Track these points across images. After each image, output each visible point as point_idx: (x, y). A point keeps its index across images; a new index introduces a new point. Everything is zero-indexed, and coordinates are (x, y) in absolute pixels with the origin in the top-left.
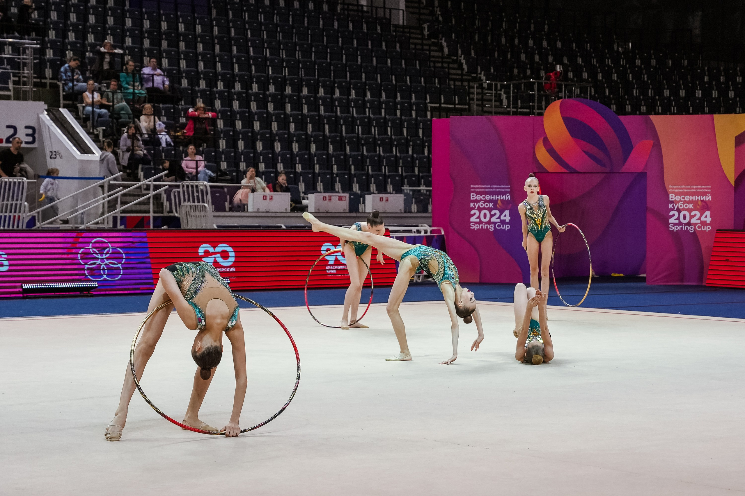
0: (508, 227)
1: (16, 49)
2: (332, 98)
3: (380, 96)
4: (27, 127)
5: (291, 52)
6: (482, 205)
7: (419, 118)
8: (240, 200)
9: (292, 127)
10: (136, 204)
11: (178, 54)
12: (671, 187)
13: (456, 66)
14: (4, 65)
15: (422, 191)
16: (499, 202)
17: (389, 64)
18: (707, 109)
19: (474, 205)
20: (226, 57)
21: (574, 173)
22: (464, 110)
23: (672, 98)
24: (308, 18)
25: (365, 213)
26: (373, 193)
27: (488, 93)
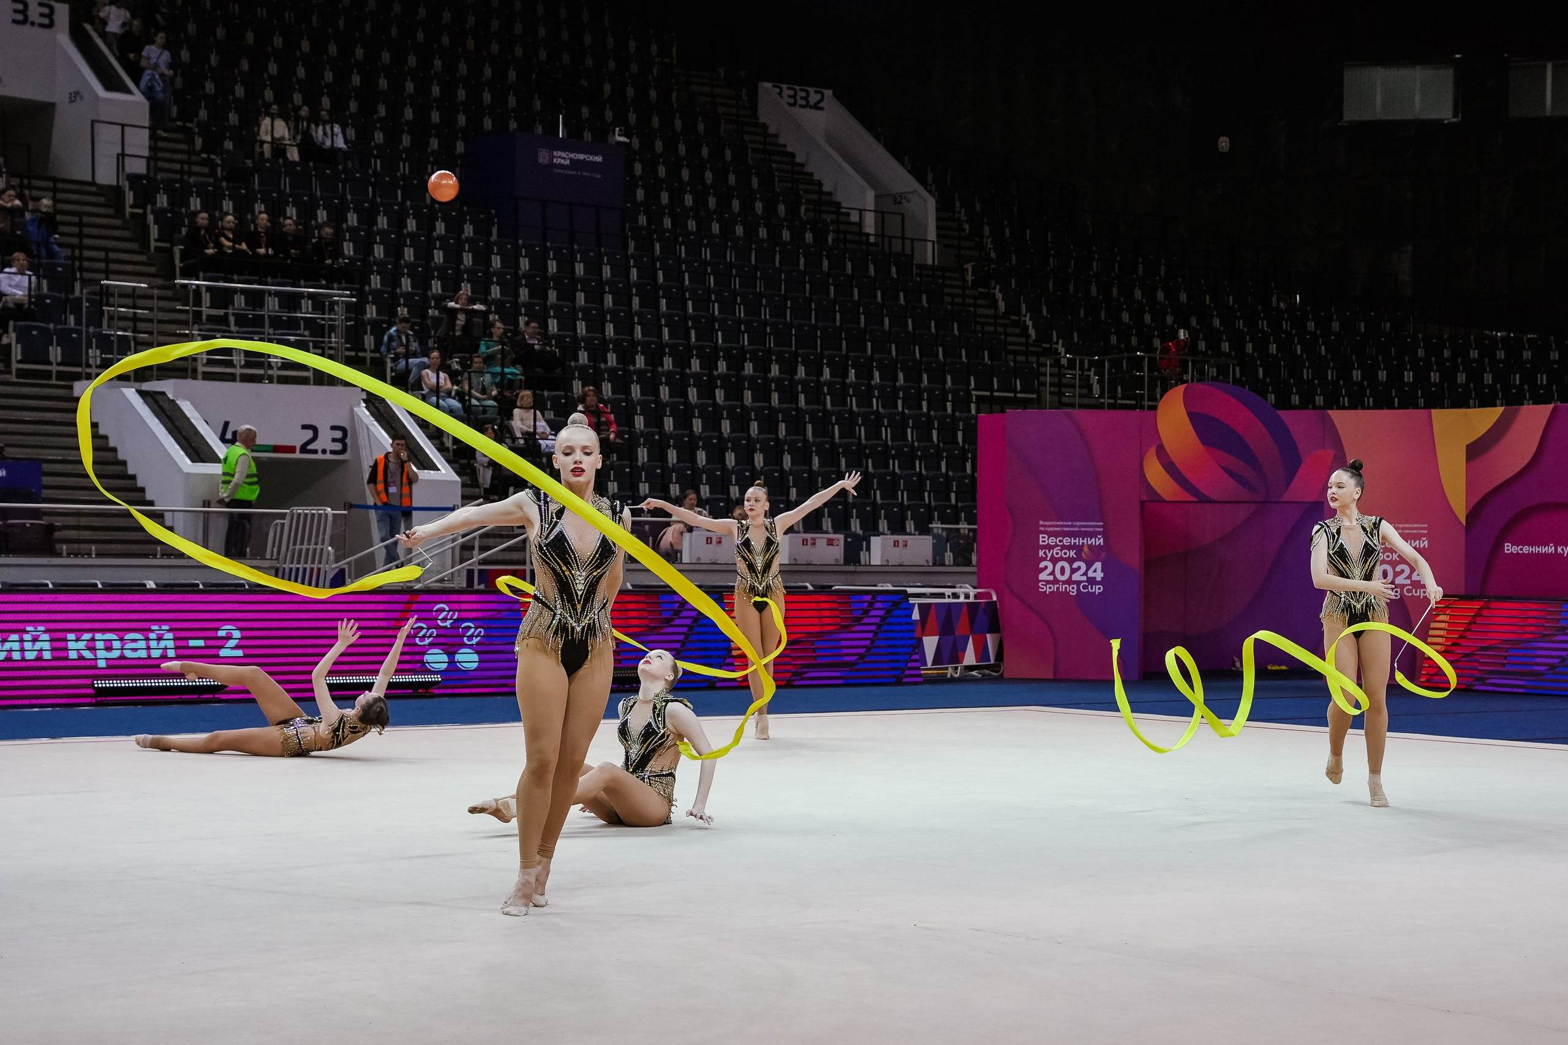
0: (1099, 589)
1: (319, 303)
2: (818, 382)
3: (895, 379)
4: (333, 428)
5: (753, 308)
6: (1057, 554)
7: (957, 414)
8: (672, 545)
9: (754, 427)
10: (503, 550)
11: (574, 311)
13: (1017, 331)
14: (300, 329)
15: (962, 531)
16: (1086, 549)
17: (910, 328)
18: (1422, 401)
19: (1045, 553)
20: (649, 316)
21: (1207, 502)
22: (1031, 401)
23: (1365, 383)
24: (780, 255)
25: (870, 565)
26: (883, 534)
27: (1068, 374)
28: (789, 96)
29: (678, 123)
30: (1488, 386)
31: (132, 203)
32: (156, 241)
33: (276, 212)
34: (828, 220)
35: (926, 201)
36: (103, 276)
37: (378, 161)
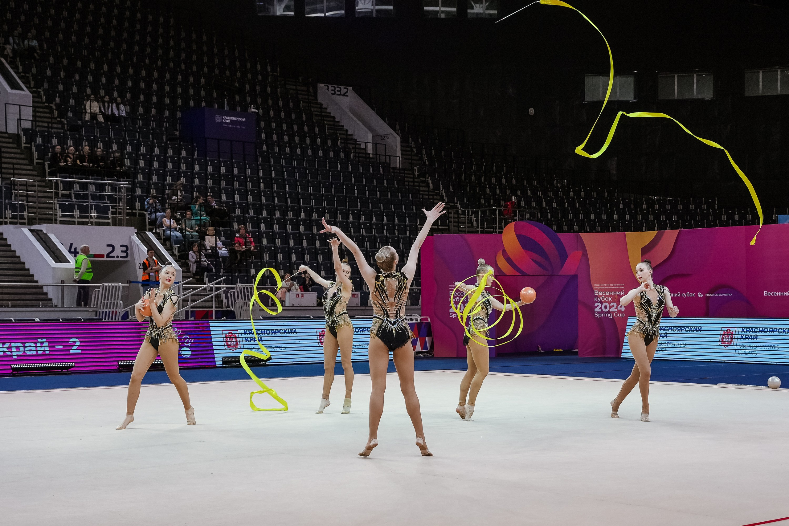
1: (114, 188)
2: (347, 222)
3: (383, 220)
4: (122, 246)
5: (317, 188)
6: (458, 299)
7: (411, 236)
10: (202, 302)
11: (233, 190)
12: (595, 286)
14: (105, 200)
15: (414, 290)
17: (389, 197)
18: (622, 228)
20: (268, 192)
21: (526, 275)
22: (445, 230)
23: (596, 220)
24: (329, 163)
27: (462, 217)
28: (332, 90)
29: (281, 103)
30: (651, 221)
31: (25, 142)
32: (37, 159)
33: (93, 145)
34: (351, 147)
35: (395, 138)
36: (12, 176)
37: (141, 121)
